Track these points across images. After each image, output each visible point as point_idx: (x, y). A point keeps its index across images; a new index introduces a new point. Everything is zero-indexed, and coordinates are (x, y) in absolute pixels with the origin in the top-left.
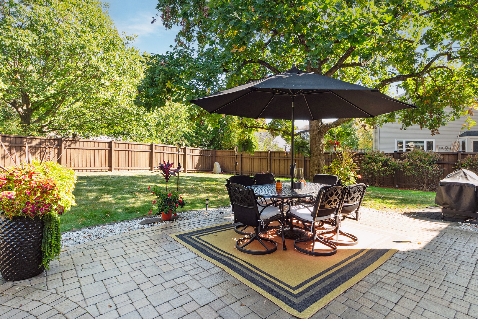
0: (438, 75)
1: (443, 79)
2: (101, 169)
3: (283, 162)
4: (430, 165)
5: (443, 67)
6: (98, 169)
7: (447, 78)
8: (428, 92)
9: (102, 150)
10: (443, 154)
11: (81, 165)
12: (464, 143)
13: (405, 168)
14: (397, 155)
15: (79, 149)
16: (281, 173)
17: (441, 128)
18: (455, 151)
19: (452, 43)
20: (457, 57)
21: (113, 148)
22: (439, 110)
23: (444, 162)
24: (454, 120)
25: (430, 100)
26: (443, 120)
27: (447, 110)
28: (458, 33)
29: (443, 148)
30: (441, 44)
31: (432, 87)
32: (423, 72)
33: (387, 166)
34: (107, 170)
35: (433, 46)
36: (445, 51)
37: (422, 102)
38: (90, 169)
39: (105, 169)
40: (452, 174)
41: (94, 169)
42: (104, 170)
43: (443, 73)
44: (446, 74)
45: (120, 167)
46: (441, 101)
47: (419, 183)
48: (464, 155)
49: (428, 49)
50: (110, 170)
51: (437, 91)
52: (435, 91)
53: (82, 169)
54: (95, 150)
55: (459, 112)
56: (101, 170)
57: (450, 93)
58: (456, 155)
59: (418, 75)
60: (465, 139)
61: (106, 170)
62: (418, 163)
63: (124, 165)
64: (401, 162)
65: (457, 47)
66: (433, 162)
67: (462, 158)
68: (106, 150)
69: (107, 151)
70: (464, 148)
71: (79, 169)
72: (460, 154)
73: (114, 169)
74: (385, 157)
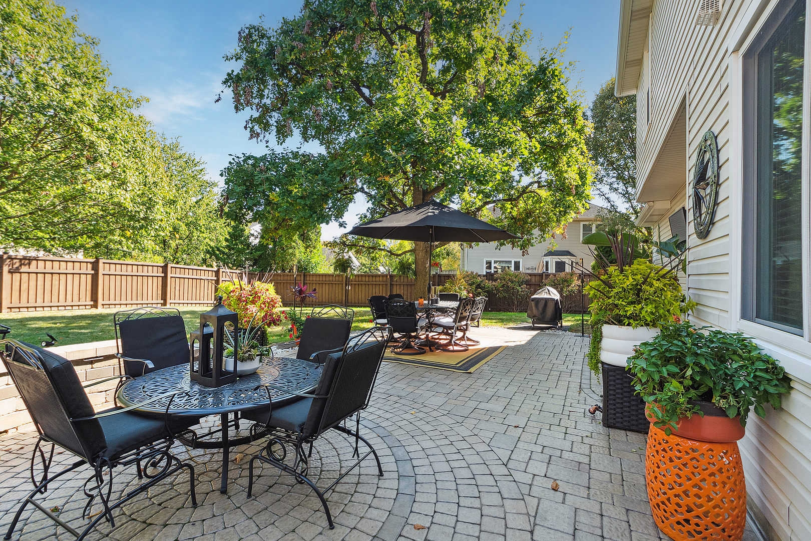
0: (530, 198)
1: (533, 203)
2: (79, 306)
3: (364, 287)
4: (520, 286)
5: (534, 192)
6: (72, 306)
7: (537, 202)
8: (521, 214)
9: (80, 274)
10: (530, 275)
11: (40, 300)
12: (547, 263)
13: (498, 290)
14: (490, 276)
15: (37, 273)
16: (360, 301)
17: (530, 249)
18: (540, 272)
19: (541, 173)
20: (545, 186)
21: (101, 272)
22: (529, 232)
23: (531, 283)
24: (541, 242)
25: (522, 222)
26: (532, 241)
27: (536, 232)
28: (546, 164)
29: (528, 269)
30: (533, 172)
31: (525, 210)
32: (518, 197)
33: (480, 288)
34: (90, 307)
35: (527, 173)
36: (536, 179)
37: (515, 223)
38: (58, 306)
39: (85, 305)
40: (540, 291)
41: (65, 306)
42: (84, 307)
43: (533, 197)
44: (536, 199)
45: (112, 302)
46: (531, 224)
47: (509, 305)
48: (548, 275)
49: (523, 175)
50: (95, 306)
51: (529, 213)
52: (527, 213)
53: (43, 307)
54: (66, 274)
55: (545, 235)
56: (77, 308)
57: (539, 217)
58: (541, 275)
59: (515, 200)
60: (548, 258)
61: (87, 307)
62: (510, 284)
63: (118, 298)
64: (494, 283)
65: (545, 176)
66: (522, 283)
67: (546, 279)
68: (87, 274)
69: (89, 277)
70: (547, 269)
71: (35, 307)
72: (544, 274)
73: (103, 305)
74: (479, 280)
